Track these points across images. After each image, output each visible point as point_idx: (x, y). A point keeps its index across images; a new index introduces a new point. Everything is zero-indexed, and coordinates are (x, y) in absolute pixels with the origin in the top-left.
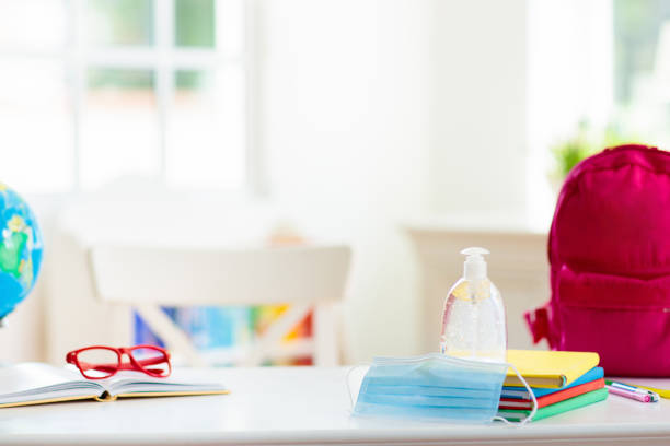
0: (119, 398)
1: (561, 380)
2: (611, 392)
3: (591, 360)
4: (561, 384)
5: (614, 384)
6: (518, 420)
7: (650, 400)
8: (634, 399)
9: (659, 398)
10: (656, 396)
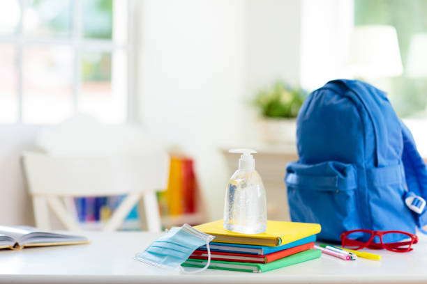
0: (25, 247)
1: (277, 241)
2: (323, 252)
3: (315, 229)
4: (277, 244)
5: (328, 247)
6: (251, 271)
7: (350, 258)
8: (339, 257)
9: (356, 257)
10: (354, 256)
